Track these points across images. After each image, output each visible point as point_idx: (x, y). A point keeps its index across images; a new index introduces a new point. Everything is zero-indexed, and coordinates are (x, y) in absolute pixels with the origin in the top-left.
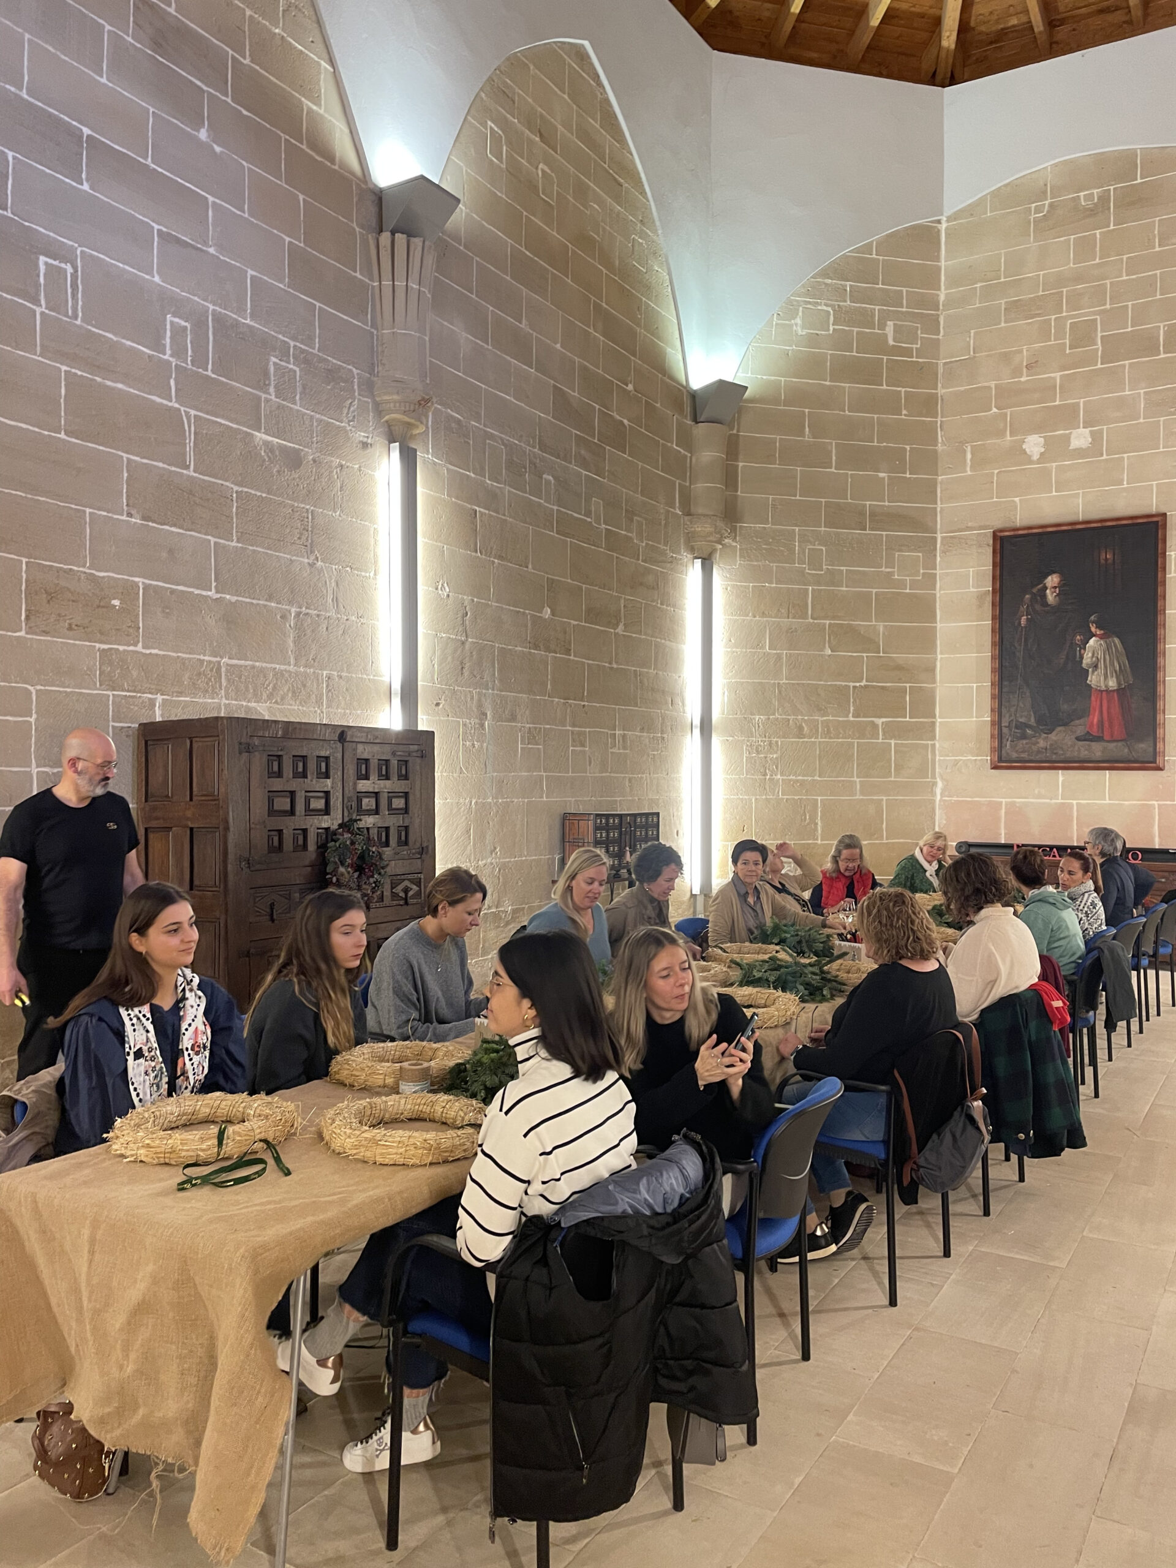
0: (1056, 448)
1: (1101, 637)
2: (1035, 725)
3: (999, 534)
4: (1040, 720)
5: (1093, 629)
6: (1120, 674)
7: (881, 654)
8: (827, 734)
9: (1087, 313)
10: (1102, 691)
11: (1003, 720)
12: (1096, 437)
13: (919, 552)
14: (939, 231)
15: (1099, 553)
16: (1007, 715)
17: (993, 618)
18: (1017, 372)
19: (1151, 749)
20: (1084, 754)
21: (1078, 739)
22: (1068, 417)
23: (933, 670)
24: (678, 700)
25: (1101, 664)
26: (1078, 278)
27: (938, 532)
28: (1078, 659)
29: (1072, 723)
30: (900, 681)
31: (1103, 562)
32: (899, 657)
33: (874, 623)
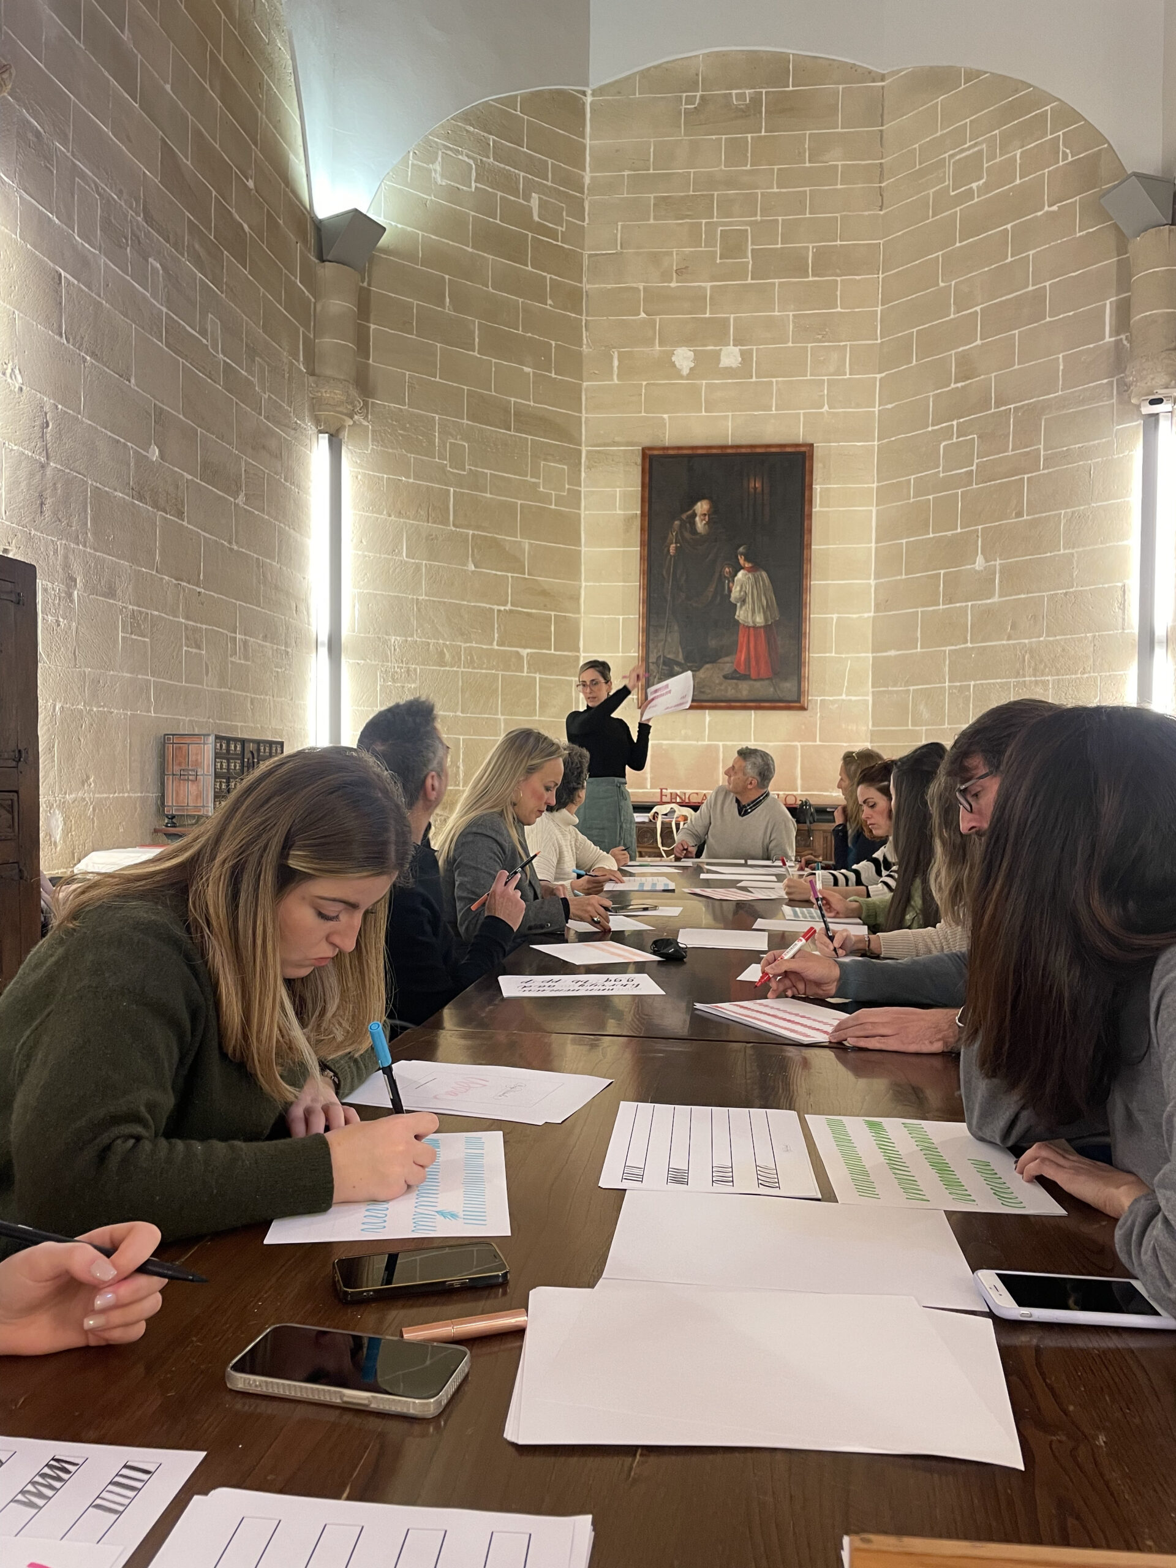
0: (706, 364)
1: (749, 570)
2: (683, 662)
3: (647, 452)
4: (686, 658)
5: (742, 561)
6: (767, 610)
7: (526, 576)
8: (471, 663)
9: (738, 222)
10: (749, 627)
11: (651, 655)
12: (746, 356)
13: (564, 464)
14: (584, 104)
15: (749, 481)
16: (655, 651)
17: (642, 545)
18: (666, 276)
19: (795, 689)
20: (731, 693)
21: (726, 677)
22: (718, 332)
23: (578, 599)
24: (302, 607)
25: (749, 599)
26: (730, 182)
27: (583, 445)
28: (726, 592)
29: (720, 661)
30: (545, 607)
31: (752, 490)
32: (545, 581)
33: (519, 539)
